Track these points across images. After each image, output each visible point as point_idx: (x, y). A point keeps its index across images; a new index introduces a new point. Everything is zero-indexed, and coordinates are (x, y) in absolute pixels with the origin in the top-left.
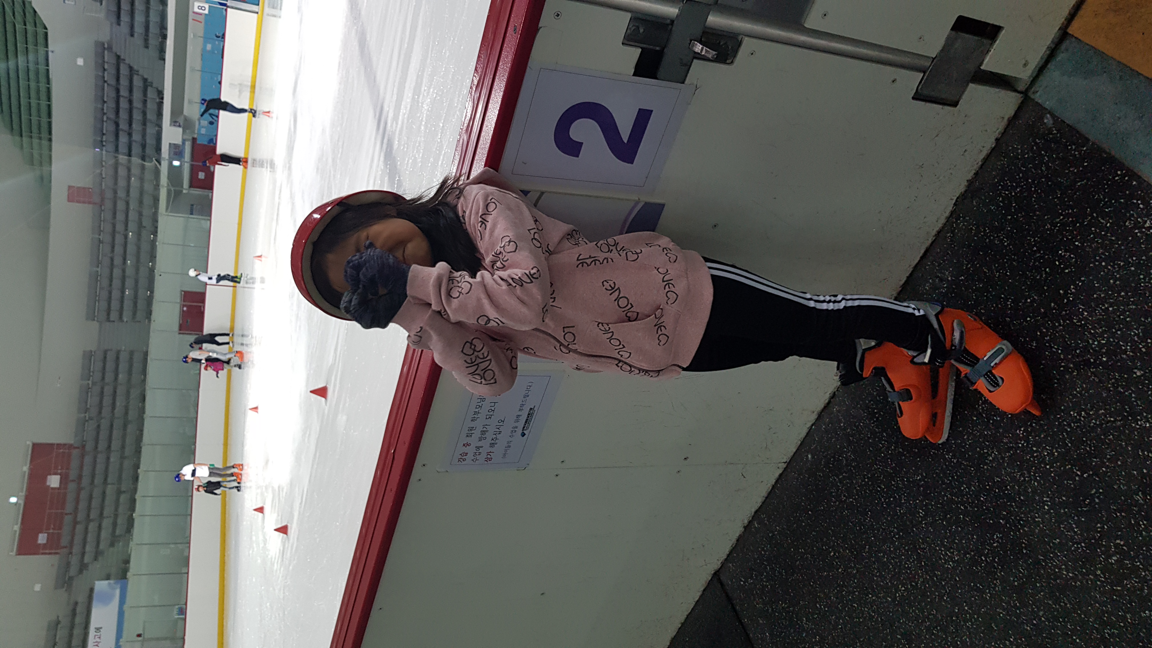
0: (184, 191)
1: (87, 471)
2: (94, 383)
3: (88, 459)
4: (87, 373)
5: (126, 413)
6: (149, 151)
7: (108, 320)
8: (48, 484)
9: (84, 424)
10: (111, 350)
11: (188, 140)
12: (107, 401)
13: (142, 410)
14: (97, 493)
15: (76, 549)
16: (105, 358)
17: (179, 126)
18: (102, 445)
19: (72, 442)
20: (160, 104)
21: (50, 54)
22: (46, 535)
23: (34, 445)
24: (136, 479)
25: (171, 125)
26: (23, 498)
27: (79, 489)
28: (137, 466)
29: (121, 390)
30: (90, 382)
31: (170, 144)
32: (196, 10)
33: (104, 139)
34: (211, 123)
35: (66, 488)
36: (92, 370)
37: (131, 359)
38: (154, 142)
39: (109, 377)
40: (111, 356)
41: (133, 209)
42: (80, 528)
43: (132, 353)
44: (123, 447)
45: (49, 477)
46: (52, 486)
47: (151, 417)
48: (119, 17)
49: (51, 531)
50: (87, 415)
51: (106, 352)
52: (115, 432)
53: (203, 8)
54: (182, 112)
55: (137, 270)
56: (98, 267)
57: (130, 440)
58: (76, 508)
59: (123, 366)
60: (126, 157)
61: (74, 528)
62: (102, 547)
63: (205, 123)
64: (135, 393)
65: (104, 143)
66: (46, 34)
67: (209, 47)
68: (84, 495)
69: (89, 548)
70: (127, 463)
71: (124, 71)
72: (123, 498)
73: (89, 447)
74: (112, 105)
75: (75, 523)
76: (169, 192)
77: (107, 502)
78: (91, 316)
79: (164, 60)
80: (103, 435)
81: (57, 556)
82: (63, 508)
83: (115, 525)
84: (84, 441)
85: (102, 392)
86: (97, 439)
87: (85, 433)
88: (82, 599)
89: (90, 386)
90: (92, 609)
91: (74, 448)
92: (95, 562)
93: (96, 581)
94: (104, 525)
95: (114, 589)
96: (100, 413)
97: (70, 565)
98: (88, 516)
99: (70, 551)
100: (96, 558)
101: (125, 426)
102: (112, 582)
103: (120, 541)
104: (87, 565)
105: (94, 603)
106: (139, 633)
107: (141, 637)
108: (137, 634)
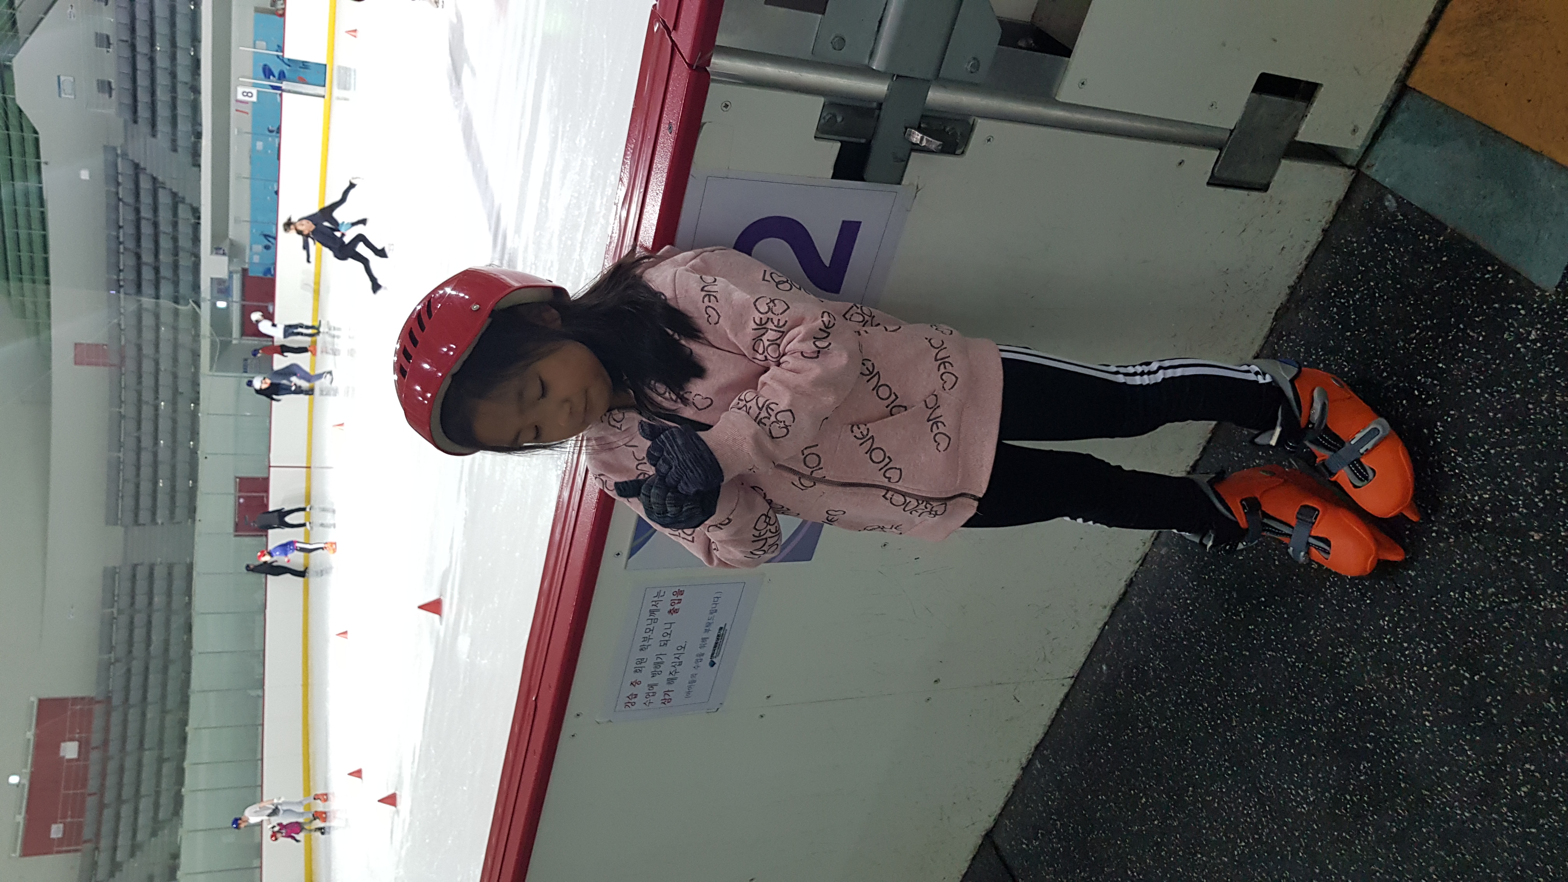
0: (234, 342)
1: (115, 731)
2: (120, 612)
3: (116, 718)
4: (110, 597)
5: (166, 650)
6: (184, 289)
7: (136, 522)
8: (62, 754)
9: (108, 669)
10: (142, 564)
11: (236, 272)
12: (139, 633)
13: (188, 645)
14: (130, 763)
15: (105, 843)
16: (134, 575)
17: (224, 254)
18: (135, 696)
19: (93, 694)
20: (197, 226)
21: (43, 166)
22: (61, 826)
23: (41, 702)
24: (183, 740)
25: (212, 253)
26: (28, 777)
27: (106, 758)
28: (184, 723)
29: (158, 619)
30: (115, 610)
31: (212, 279)
32: (240, 97)
33: (121, 277)
34: (267, 247)
35: (87, 759)
36: (116, 592)
37: (170, 574)
38: (190, 278)
39: (141, 600)
40: (142, 573)
41: (165, 370)
42: (108, 813)
43: (170, 567)
44: (164, 697)
45: (63, 744)
46: (68, 757)
47: (201, 653)
48: (135, 111)
49: (69, 820)
50: (112, 655)
51: (135, 567)
52: (151, 677)
53: (250, 95)
54: (226, 235)
55: (174, 452)
56: (120, 451)
57: (173, 686)
58: (102, 786)
59: (159, 585)
60: (154, 300)
61: (100, 814)
62: (140, 837)
63: (259, 248)
64: (177, 622)
65: (122, 283)
66: (37, 140)
67: (260, 145)
68: (112, 766)
69: (123, 841)
70: (170, 720)
71: (145, 184)
72: (167, 768)
73: (116, 700)
74: (130, 229)
75: (102, 806)
76: (213, 344)
77: (144, 776)
78: (112, 519)
79: (199, 166)
80: (136, 681)
81: (79, 854)
82: (84, 786)
83: (157, 806)
84: (109, 692)
85: (132, 623)
86: (127, 689)
87: (111, 680)
89: (115, 616)
91: (97, 703)
92: (131, 860)
94: (141, 808)
96: (130, 651)
97: (97, 866)
98: (119, 796)
99: (97, 846)
100: (132, 854)
101: (165, 668)
103: (164, 829)
104: (121, 864)
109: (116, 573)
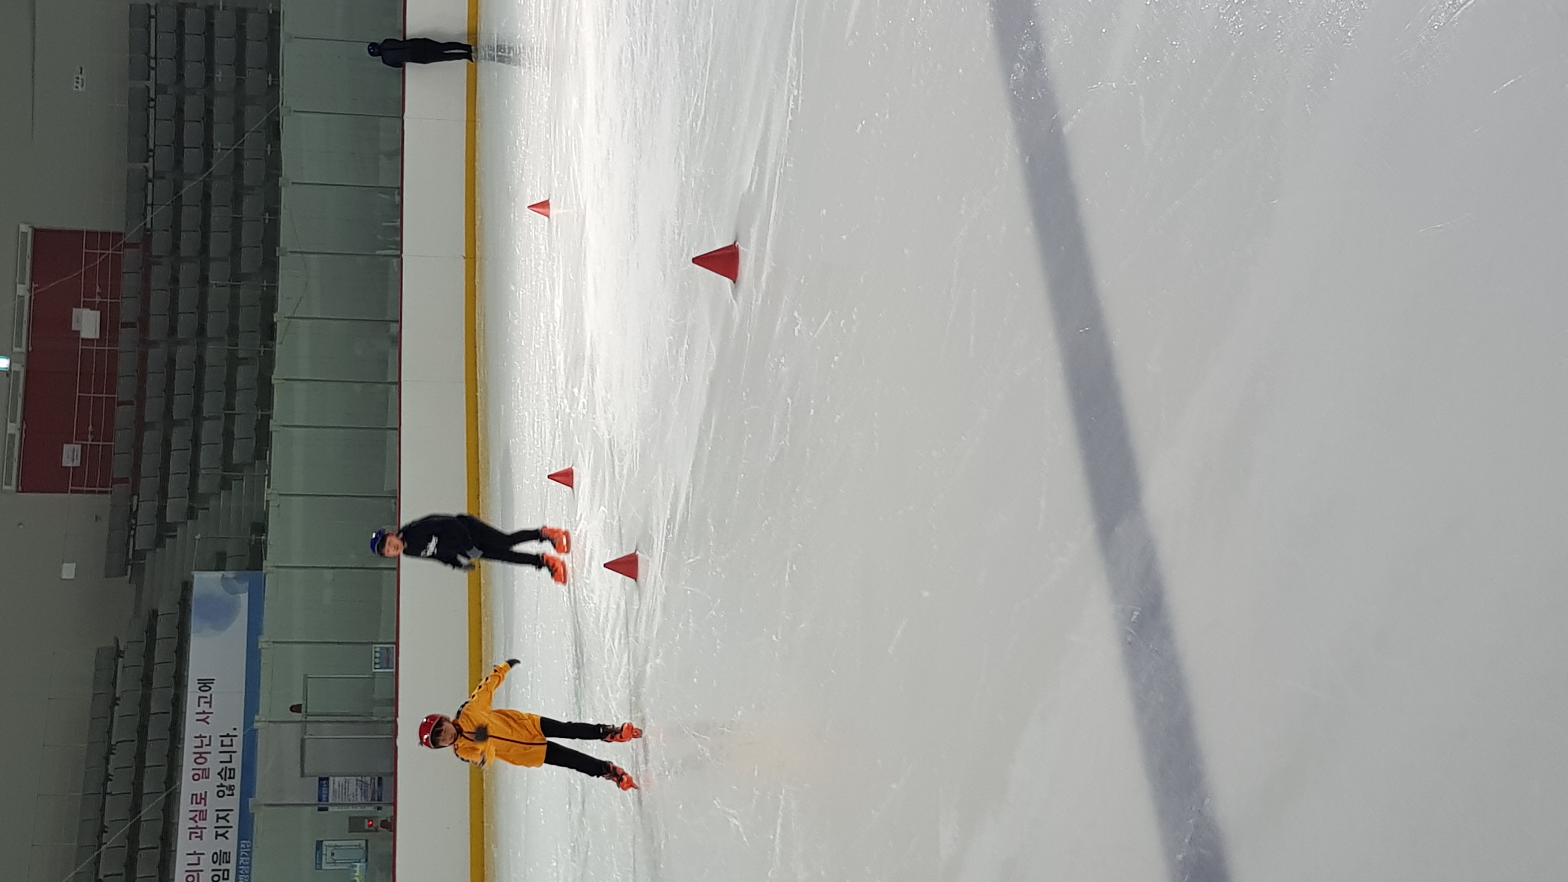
1: (158, 301)
2: (160, 88)
3: (159, 277)
4: (142, 61)
5: (238, 167)
8: (74, 328)
9: (145, 188)
10: (192, 5)
12: (192, 132)
13: (274, 164)
14: (184, 355)
16: (181, 24)
18: (189, 243)
19: (121, 229)
22: (78, 447)
23: (38, 233)
24: (269, 332)
26: (23, 358)
27: (145, 343)
28: (269, 303)
29: (222, 107)
30: (151, 84)
35: (114, 342)
36: (153, 55)
37: (240, 29)
39: (193, 72)
40: (193, 21)
42: (150, 438)
45: (76, 311)
46: (84, 335)
47: (294, 183)
49: (90, 442)
51: (181, 10)
52: (216, 214)
57: (249, 235)
59: (223, 48)
61: (139, 438)
62: (202, 486)
64: (255, 118)
72: (244, 376)
73: (160, 243)
75: (141, 425)
80: (190, 216)
81: (109, 496)
82: (112, 387)
83: (228, 435)
84: (148, 230)
85: (180, 110)
86: (175, 229)
87: (149, 208)
88: (166, 605)
89: (152, 95)
90: (190, 635)
91: (127, 245)
92: (189, 522)
93: (195, 572)
94: (204, 438)
95: (235, 592)
96: (179, 162)
97: (136, 522)
98: (169, 410)
99: (135, 491)
100: (191, 513)
101: (237, 199)
102: (230, 574)
103: (242, 479)
104: (173, 527)
105: (195, 623)
106: (295, 703)
107: (300, 712)
108: (290, 706)
109: (151, 17)
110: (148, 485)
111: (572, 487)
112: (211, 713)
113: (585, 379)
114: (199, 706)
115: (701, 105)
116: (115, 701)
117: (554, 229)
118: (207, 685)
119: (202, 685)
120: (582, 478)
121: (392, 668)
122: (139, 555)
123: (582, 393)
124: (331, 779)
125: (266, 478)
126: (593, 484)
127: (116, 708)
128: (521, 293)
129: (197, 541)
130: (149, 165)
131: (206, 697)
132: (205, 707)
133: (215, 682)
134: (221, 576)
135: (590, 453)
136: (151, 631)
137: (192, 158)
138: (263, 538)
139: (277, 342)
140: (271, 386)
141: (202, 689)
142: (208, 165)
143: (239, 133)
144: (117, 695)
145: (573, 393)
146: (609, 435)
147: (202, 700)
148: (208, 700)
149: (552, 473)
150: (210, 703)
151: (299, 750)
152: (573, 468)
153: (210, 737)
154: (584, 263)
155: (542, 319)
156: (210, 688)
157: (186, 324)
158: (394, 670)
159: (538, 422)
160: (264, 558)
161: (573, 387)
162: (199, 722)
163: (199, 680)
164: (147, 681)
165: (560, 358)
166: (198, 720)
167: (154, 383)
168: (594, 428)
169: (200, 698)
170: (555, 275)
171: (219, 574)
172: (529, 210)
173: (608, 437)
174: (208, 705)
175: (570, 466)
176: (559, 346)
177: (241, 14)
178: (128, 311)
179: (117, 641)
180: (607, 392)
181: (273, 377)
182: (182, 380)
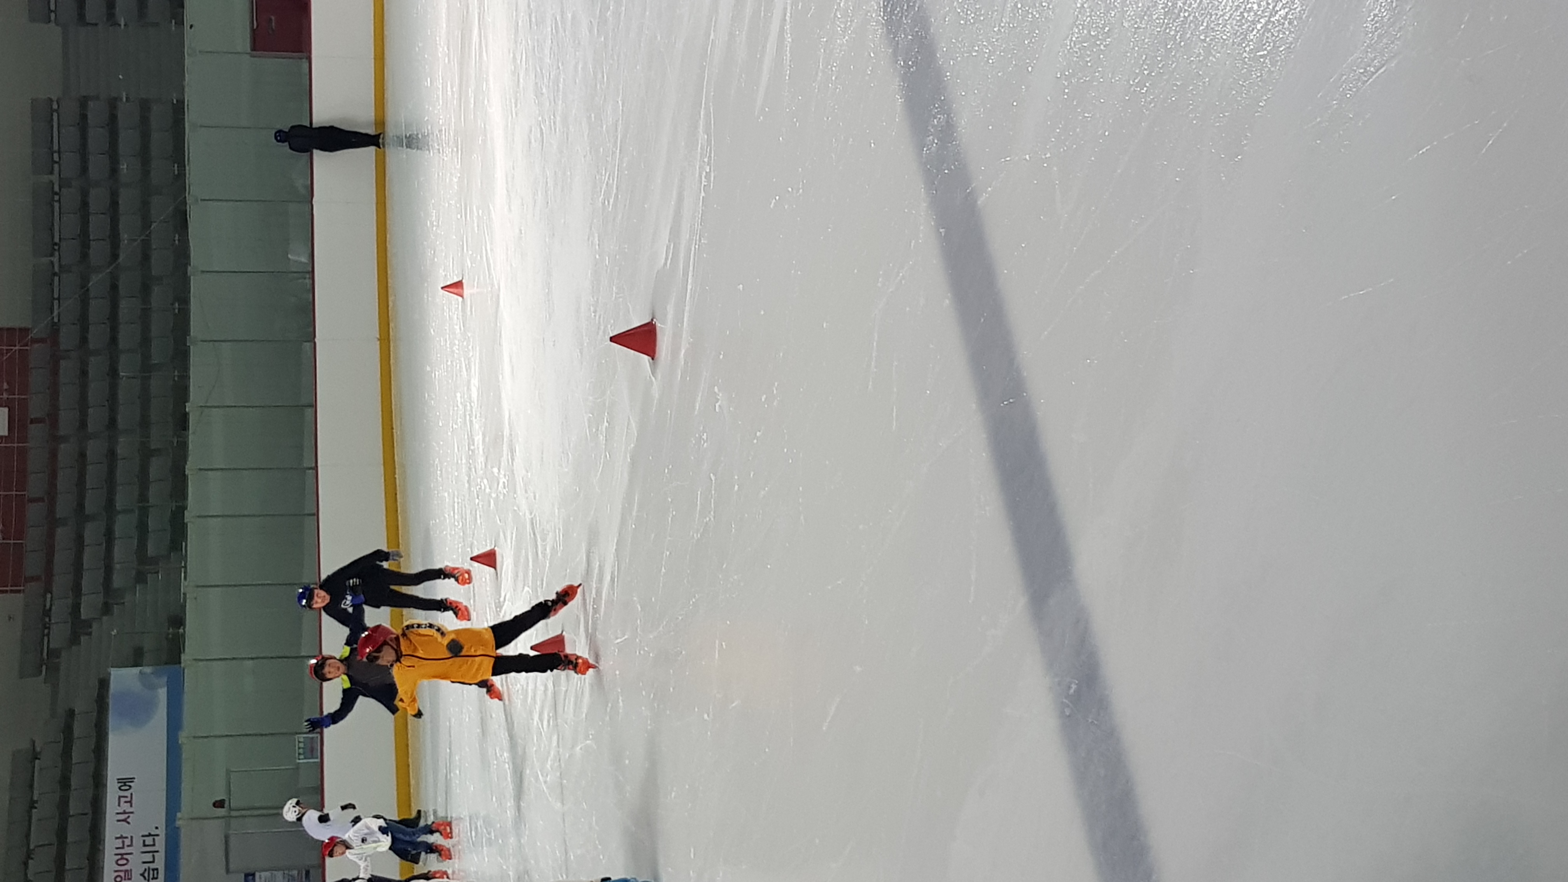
1: (67, 395)
2: (63, 182)
3: (67, 369)
4: (44, 156)
5: (146, 257)
7: (82, 20)
9: (52, 284)
10: (95, 98)
12: (98, 224)
13: (182, 254)
14: (95, 449)
16: (84, 117)
18: (97, 336)
19: (28, 324)
24: (182, 422)
27: (55, 439)
28: (182, 392)
29: (128, 198)
30: (55, 178)
35: (23, 438)
36: (56, 148)
37: (145, 120)
39: (97, 165)
40: (96, 114)
42: (63, 535)
47: (203, 272)
51: (84, 102)
52: (124, 305)
57: (159, 325)
59: (128, 140)
61: (51, 535)
62: (117, 581)
64: (161, 210)
68: (66, 451)
72: (157, 467)
73: (68, 338)
75: (52, 522)
78: (41, 12)
80: (98, 309)
81: (19, 595)
83: (143, 529)
84: (55, 325)
85: (85, 204)
86: (83, 321)
87: (56, 302)
88: (83, 704)
89: (56, 189)
90: (107, 734)
91: (35, 341)
92: (105, 618)
93: (112, 669)
94: (118, 531)
95: (152, 687)
96: (84, 256)
97: (50, 620)
98: (81, 506)
99: (48, 590)
100: (107, 609)
101: (146, 289)
102: (148, 670)
103: (157, 573)
104: (88, 624)
105: (112, 721)
106: (218, 799)
107: (223, 807)
108: (213, 801)
109: (52, 111)
110: (61, 581)
111: (495, 568)
112: (132, 813)
113: (504, 458)
114: (119, 805)
115: (613, 183)
116: (32, 805)
117: (469, 308)
118: (127, 784)
119: (122, 784)
120: (505, 559)
121: (317, 758)
122: (54, 653)
123: (502, 472)
124: (257, 875)
125: (183, 570)
126: (516, 564)
127: (34, 811)
128: (437, 373)
129: (113, 637)
130: (55, 259)
131: (126, 797)
132: (125, 807)
133: (135, 780)
134: (138, 672)
135: (512, 533)
136: (68, 730)
137: (98, 251)
138: (181, 631)
139: (190, 432)
140: (184, 477)
141: (123, 788)
142: (115, 256)
143: (146, 223)
144: (35, 799)
145: (492, 472)
146: (531, 514)
147: (123, 800)
148: (129, 799)
149: (475, 554)
150: (130, 802)
151: (223, 847)
152: (496, 548)
153: (132, 837)
154: (500, 342)
155: (459, 399)
156: (130, 786)
157: (96, 417)
158: (318, 760)
159: (458, 503)
160: (182, 651)
161: (492, 467)
162: (119, 823)
163: (118, 779)
164: (65, 782)
165: (478, 438)
166: (119, 821)
167: (65, 480)
168: (516, 508)
169: (120, 797)
170: (471, 354)
171: (136, 670)
172: (442, 291)
173: (530, 517)
174: (129, 804)
175: (493, 547)
176: (476, 426)
177: (145, 106)
178: (37, 407)
179: (34, 742)
180: (527, 472)
181: (186, 467)
182: (94, 474)
